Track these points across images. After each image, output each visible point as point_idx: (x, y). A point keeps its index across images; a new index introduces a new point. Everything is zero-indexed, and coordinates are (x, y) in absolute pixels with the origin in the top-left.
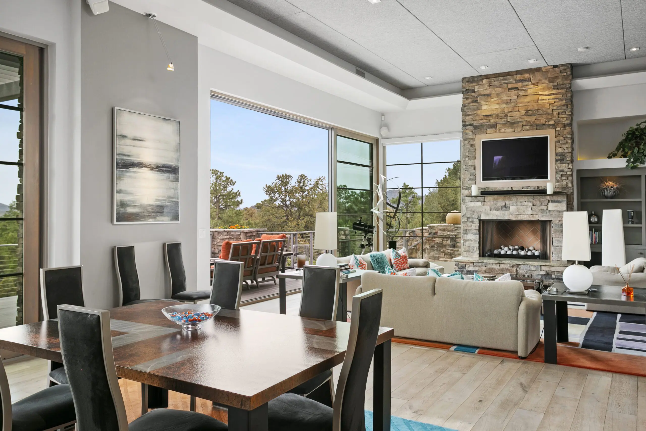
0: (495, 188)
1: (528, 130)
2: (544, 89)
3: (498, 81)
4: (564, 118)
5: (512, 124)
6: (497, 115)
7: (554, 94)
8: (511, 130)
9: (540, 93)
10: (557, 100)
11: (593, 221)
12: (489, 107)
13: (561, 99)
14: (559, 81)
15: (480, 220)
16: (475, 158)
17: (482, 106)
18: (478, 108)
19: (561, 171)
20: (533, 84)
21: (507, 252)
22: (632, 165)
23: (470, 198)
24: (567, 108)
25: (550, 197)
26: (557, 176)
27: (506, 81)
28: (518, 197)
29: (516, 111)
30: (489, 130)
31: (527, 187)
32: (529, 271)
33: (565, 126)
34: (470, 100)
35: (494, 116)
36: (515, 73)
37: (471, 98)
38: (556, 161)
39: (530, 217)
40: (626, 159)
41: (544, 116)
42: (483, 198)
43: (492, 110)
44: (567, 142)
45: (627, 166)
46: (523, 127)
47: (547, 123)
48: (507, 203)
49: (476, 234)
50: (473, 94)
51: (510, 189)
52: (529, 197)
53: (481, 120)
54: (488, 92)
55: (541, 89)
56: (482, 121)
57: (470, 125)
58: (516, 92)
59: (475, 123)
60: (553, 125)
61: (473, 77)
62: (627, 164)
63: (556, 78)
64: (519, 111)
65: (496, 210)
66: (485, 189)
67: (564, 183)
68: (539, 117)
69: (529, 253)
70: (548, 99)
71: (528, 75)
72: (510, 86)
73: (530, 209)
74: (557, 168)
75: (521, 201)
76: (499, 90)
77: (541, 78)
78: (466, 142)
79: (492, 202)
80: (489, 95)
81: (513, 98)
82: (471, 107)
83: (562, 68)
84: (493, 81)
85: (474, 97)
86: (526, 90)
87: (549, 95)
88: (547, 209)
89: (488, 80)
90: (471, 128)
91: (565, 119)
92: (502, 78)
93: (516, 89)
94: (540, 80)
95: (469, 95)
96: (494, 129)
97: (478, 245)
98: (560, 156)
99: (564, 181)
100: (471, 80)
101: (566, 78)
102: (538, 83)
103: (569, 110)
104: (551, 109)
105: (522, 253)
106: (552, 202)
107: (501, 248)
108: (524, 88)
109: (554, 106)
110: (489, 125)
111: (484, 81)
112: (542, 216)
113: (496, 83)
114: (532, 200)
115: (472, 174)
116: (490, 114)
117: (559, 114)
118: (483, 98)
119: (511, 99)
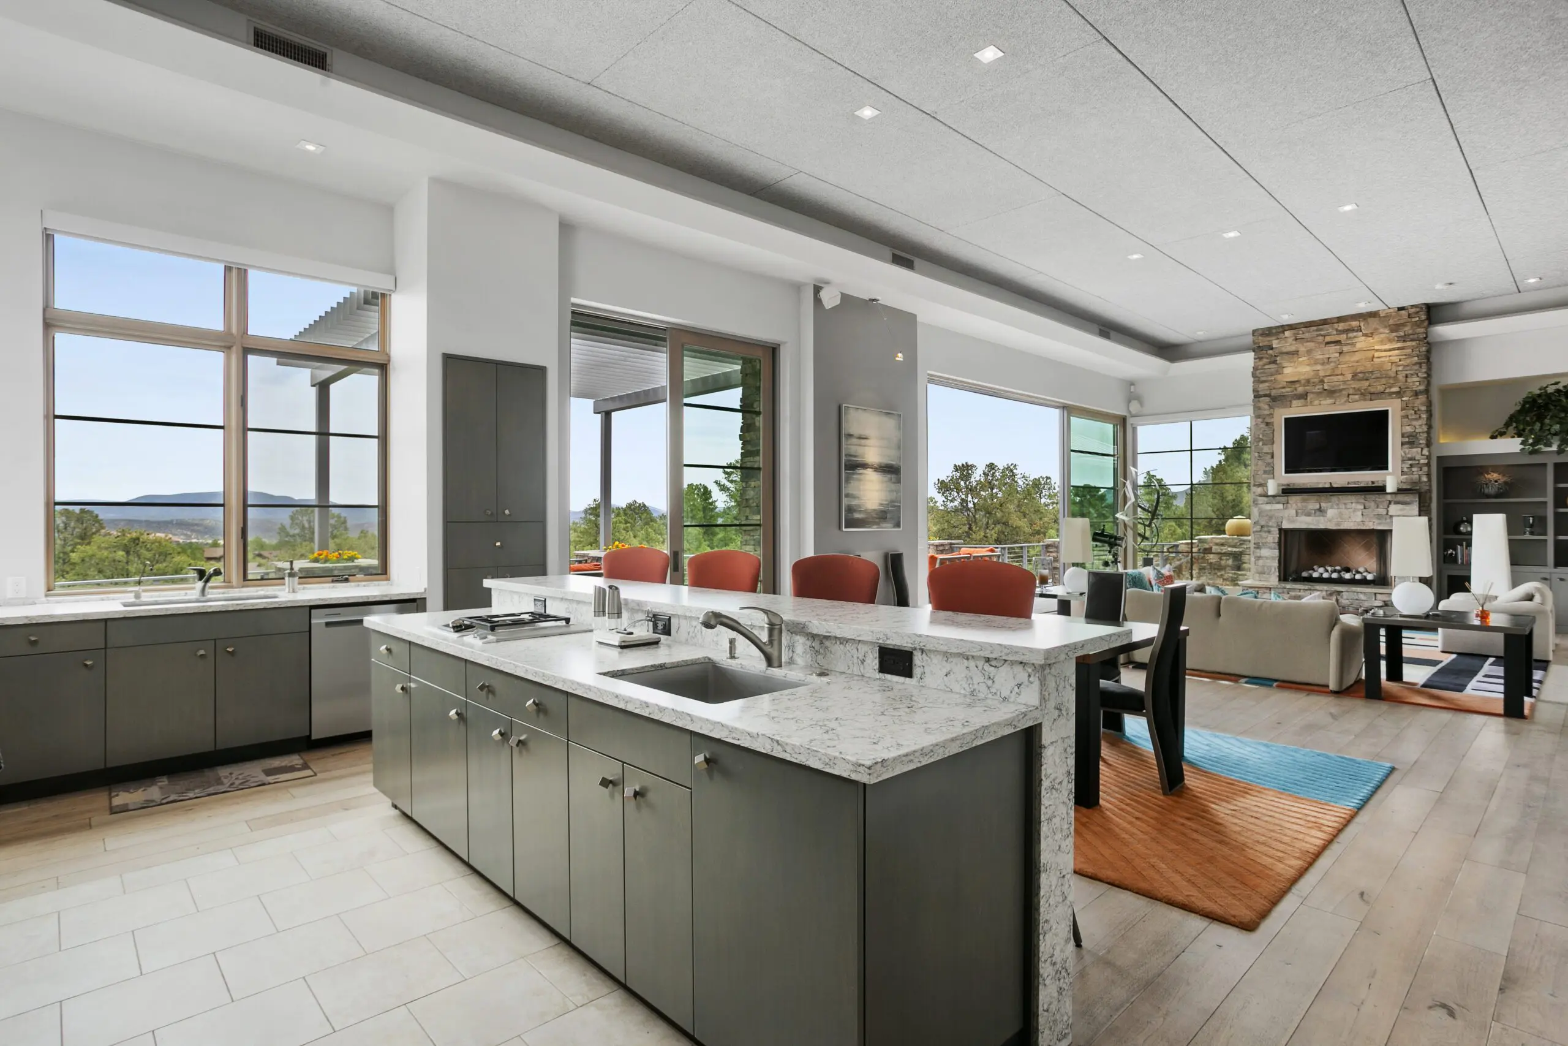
0: (1304, 484)
1: (1357, 401)
2: (1382, 342)
3: (1309, 332)
4: (1416, 383)
5: (1331, 393)
6: (1308, 381)
7: (1399, 349)
8: (1329, 401)
9: (1376, 348)
10: (1405, 357)
11: (1465, 531)
12: (1295, 370)
13: (1409, 356)
14: (1408, 329)
15: (1280, 530)
16: (1273, 443)
17: (1285, 369)
18: (1277, 371)
19: (1410, 459)
20: (1366, 335)
21: (1322, 574)
22: (1531, 448)
23: (1265, 499)
24: (1421, 367)
25: (1392, 497)
26: (1404, 465)
27: (1322, 333)
28: (1340, 497)
29: (1337, 375)
30: (1295, 403)
31: (1355, 483)
33: (1416, 394)
34: (1265, 361)
35: (1303, 382)
36: (1336, 321)
37: (1267, 358)
38: (1403, 444)
39: (1359, 525)
40: (1520, 440)
41: (1383, 381)
42: (1286, 498)
43: (1300, 373)
44: (1420, 417)
45: (1522, 450)
46: (1348, 396)
47: (1387, 391)
48: (1323, 505)
49: (1275, 549)
50: (1270, 352)
51: (1327, 486)
52: (1358, 497)
53: (1284, 388)
54: (1293, 348)
55: (1378, 342)
56: (1283, 390)
57: (1265, 396)
58: (1338, 347)
59: (1274, 393)
60: (1398, 393)
61: (1270, 329)
62: (1522, 447)
63: (1403, 325)
64: (1342, 374)
65: (1305, 515)
66: (1288, 485)
67: (1415, 477)
68: (1375, 382)
69: (1358, 577)
70: (1390, 356)
71: (1358, 322)
72: (1328, 339)
73: (1359, 513)
74: (1403, 454)
75: (1346, 502)
76: (1311, 345)
77: (1378, 327)
78: (1260, 420)
79: (1299, 504)
80: (1295, 353)
81: (1333, 356)
82: (1266, 371)
83: (1413, 310)
84: (1301, 332)
85: (1272, 356)
86: (1353, 344)
87: (1390, 350)
88: (1387, 514)
89: (1293, 331)
90: (1267, 399)
91: (1418, 383)
92: (1315, 328)
93: (1338, 342)
94: (1376, 329)
95: (1263, 354)
96: (1303, 401)
97: (1276, 564)
98: (1408, 437)
99: (1415, 473)
100: (1267, 333)
101: (1418, 324)
102: (1372, 334)
103: (1424, 370)
104: (1394, 369)
105: (1347, 576)
106: (1395, 504)
107: (1314, 570)
108: (1350, 342)
109: (1399, 366)
110: (1295, 394)
111: (1287, 333)
112: (1380, 524)
113: (1306, 335)
114: (1363, 501)
115: (1268, 464)
116: (1296, 379)
117: (1407, 376)
118: (1286, 357)
119: (1329, 358)
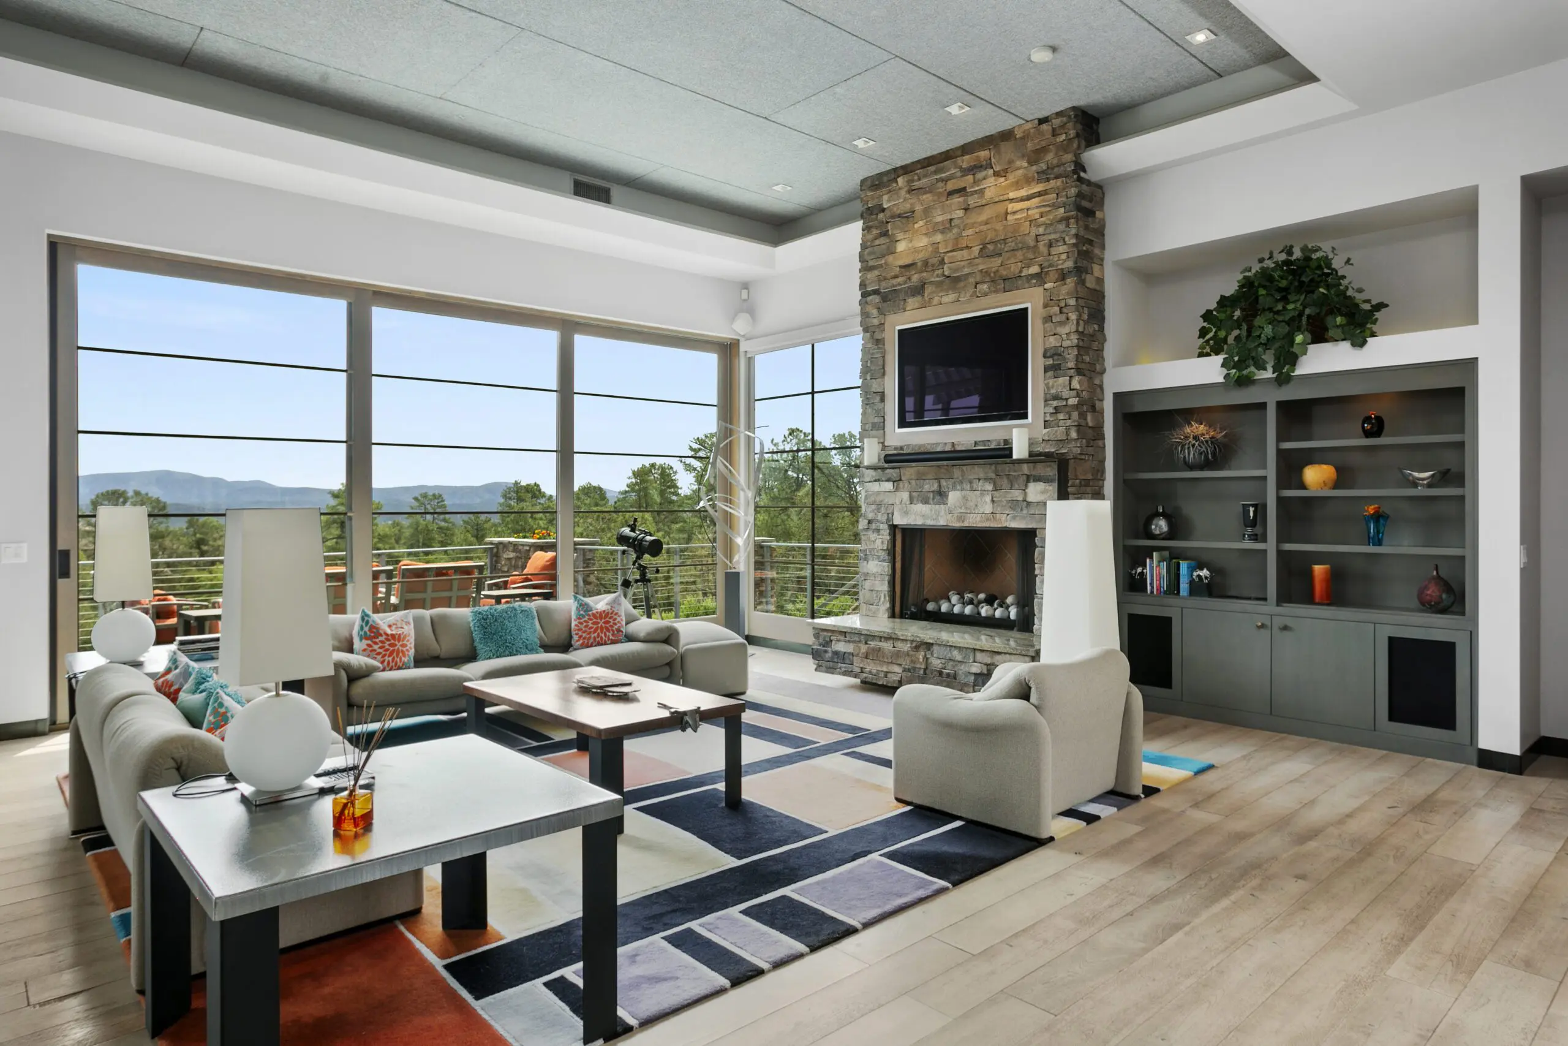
1: (986, 294)
2: (1017, 185)
3: (925, 176)
4: (1063, 257)
5: (954, 282)
6: (926, 263)
7: (1039, 194)
8: (951, 297)
9: (1012, 195)
10: (1048, 209)
11: (1157, 532)
12: (910, 245)
13: (1055, 206)
14: (1049, 156)
15: (893, 528)
16: (884, 374)
17: (897, 244)
18: (888, 248)
19: (1056, 397)
20: (997, 174)
22: (1236, 374)
24: (1068, 226)
25: (1021, 469)
26: (1047, 410)
27: (942, 175)
28: (965, 468)
29: (962, 249)
30: (912, 302)
31: (984, 442)
32: (951, 663)
33: (1063, 276)
34: (874, 232)
35: (919, 264)
36: (960, 153)
37: (877, 228)
38: (1046, 369)
39: (988, 520)
40: (1219, 359)
41: (1020, 255)
42: (897, 470)
43: (916, 250)
44: (1068, 319)
45: (1225, 377)
46: (976, 287)
47: (1025, 272)
48: (943, 483)
49: (884, 561)
50: (881, 216)
51: (948, 448)
52: (987, 469)
53: (896, 277)
54: (907, 207)
55: (1012, 185)
56: (895, 281)
57: (875, 292)
58: (961, 199)
59: (884, 287)
60: (1037, 275)
61: (881, 175)
62: (1225, 371)
63: (1044, 150)
64: (967, 247)
65: (922, 502)
66: (902, 448)
67: (1062, 430)
68: (1009, 259)
69: (999, 613)
70: (1028, 209)
71: (987, 152)
72: (951, 186)
73: (988, 499)
74: (1046, 388)
75: (971, 477)
76: (927, 198)
77: (1013, 157)
78: (869, 335)
79: (914, 481)
80: (910, 215)
81: (956, 216)
82: (875, 249)
83: (1057, 122)
84: (916, 178)
85: (883, 222)
86: (981, 192)
87: (1029, 198)
88: (1025, 500)
89: (906, 177)
90: (877, 298)
91: (1064, 256)
92: (932, 168)
93: (962, 191)
94: (1011, 162)
95: (872, 221)
96: (919, 298)
97: (884, 587)
98: (1052, 356)
99: (1061, 423)
100: (877, 183)
101: (1064, 148)
103: (1073, 231)
104: (1033, 233)
105: (983, 611)
106: (1034, 481)
108: (977, 188)
109: (1039, 226)
110: (909, 288)
111: (900, 181)
112: (1014, 518)
113: (924, 182)
114: (993, 476)
115: (878, 412)
116: (911, 261)
117: (1050, 244)
118: (899, 222)
119: (951, 220)
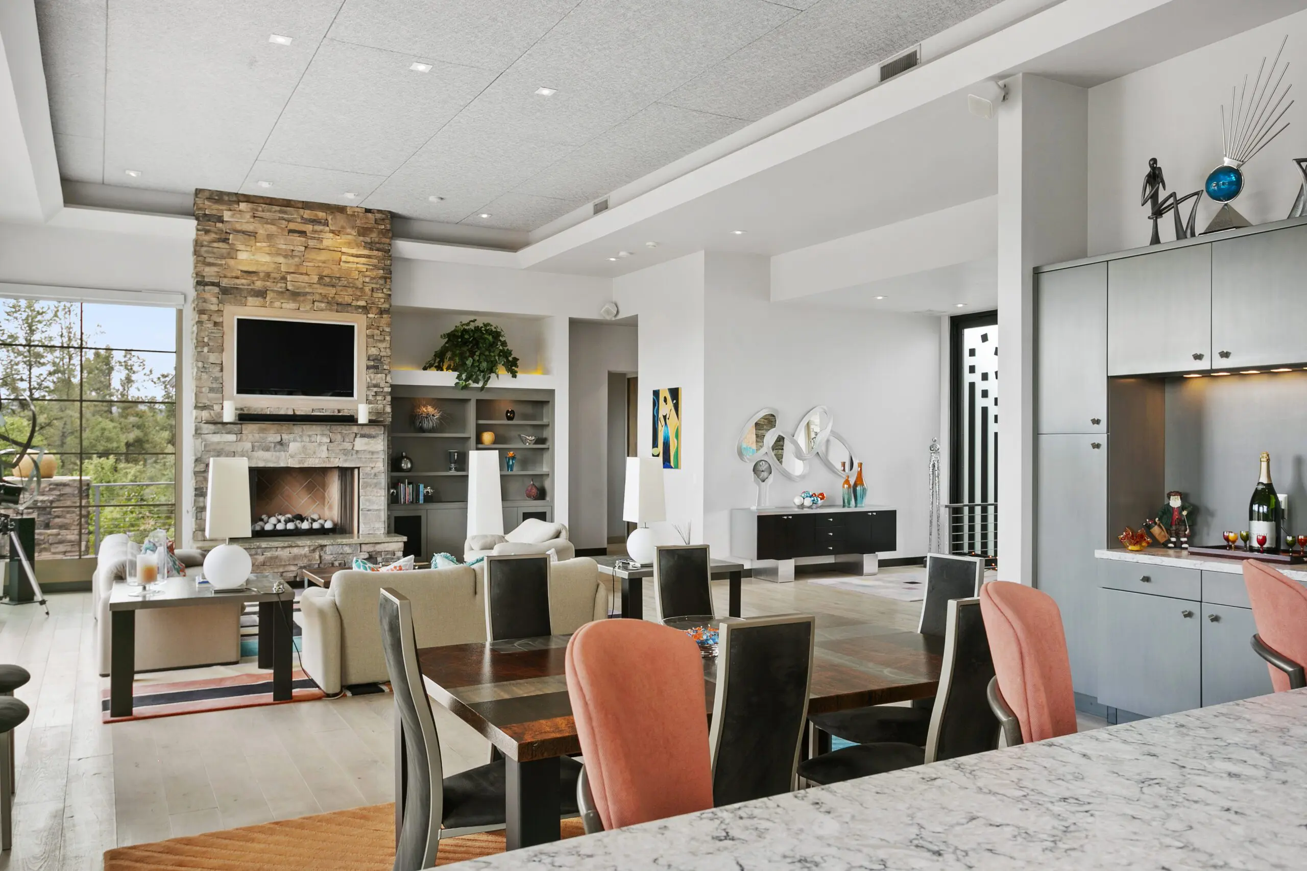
0: (262, 409)
1: (322, 310)
2: (349, 244)
3: (270, 211)
4: (380, 299)
5: (295, 295)
6: (268, 275)
7: (365, 256)
8: (292, 305)
9: (344, 250)
10: (371, 267)
11: (405, 468)
12: (252, 257)
13: (376, 267)
14: (374, 235)
16: (223, 350)
17: (239, 253)
18: (229, 254)
19: (376, 386)
20: (332, 232)
21: (275, 525)
22: (464, 384)
23: (212, 427)
24: (386, 282)
25: (358, 429)
26: (368, 393)
27: (286, 216)
28: (304, 427)
29: (302, 274)
30: (251, 300)
31: (319, 410)
32: (341, 556)
33: (381, 312)
34: (213, 236)
35: (262, 275)
36: (300, 205)
37: (216, 233)
38: (368, 368)
39: (324, 462)
40: (455, 374)
41: (350, 291)
42: (239, 426)
43: (257, 263)
44: (384, 339)
45: (457, 384)
46: (313, 303)
47: (354, 303)
48: (285, 437)
50: (219, 225)
51: (290, 412)
52: (324, 428)
53: (237, 278)
54: (250, 228)
55: (345, 243)
56: (238, 281)
57: (213, 284)
58: (303, 239)
59: (225, 282)
60: (364, 308)
61: (221, 193)
62: (457, 381)
63: (370, 230)
64: (306, 274)
65: (262, 450)
67: (380, 406)
68: (341, 291)
69: (316, 526)
70: (357, 263)
71: (324, 214)
72: (292, 226)
73: (325, 448)
74: (368, 379)
75: (310, 433)
76: (272, 229)
77: (345, 224)
78: (205, 317)
79: (257, 436)
80: (252, 235)
81: (298, 249)
82: (215, 250)
83: (379, 216)
84: (260, 209)
85: (222, 231)
86: (320, 240)
87: (357, 256)
88: (353, 449)
89: (250, 205)
90: (216, 290)
91: (382, 300)
92: (278, 208)
93: (302, 233)
94: (343, 227)
95: (210, 226)
96: (260, 299)
98: (373, 360)
99: (379, 402)
100: (216, 198)
101: (384, 233)
102: (339, 231)
103: (388, 287)
104: (361, 280)
105: (305, 525)
106: (360, 437)
107: (262, 520)
108: (316, 236)
109: (366, 276)
110: (252, 289)
111: (243, 206)
112: (346, 461)
113: (267, 215)
114: (328, 432)
115: (216, 379)
116: (254, 270)
117: (372, 290)
118: (240, 236)
119: (293, 250)
